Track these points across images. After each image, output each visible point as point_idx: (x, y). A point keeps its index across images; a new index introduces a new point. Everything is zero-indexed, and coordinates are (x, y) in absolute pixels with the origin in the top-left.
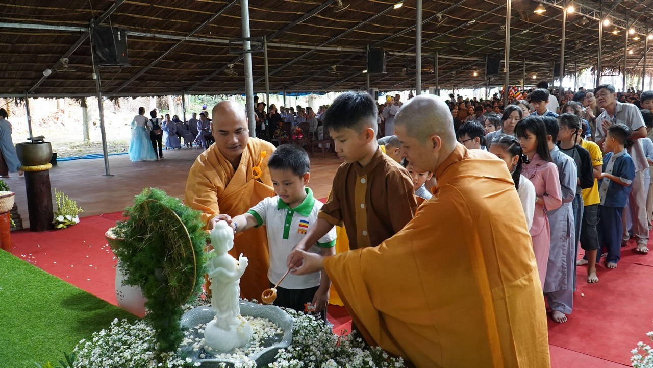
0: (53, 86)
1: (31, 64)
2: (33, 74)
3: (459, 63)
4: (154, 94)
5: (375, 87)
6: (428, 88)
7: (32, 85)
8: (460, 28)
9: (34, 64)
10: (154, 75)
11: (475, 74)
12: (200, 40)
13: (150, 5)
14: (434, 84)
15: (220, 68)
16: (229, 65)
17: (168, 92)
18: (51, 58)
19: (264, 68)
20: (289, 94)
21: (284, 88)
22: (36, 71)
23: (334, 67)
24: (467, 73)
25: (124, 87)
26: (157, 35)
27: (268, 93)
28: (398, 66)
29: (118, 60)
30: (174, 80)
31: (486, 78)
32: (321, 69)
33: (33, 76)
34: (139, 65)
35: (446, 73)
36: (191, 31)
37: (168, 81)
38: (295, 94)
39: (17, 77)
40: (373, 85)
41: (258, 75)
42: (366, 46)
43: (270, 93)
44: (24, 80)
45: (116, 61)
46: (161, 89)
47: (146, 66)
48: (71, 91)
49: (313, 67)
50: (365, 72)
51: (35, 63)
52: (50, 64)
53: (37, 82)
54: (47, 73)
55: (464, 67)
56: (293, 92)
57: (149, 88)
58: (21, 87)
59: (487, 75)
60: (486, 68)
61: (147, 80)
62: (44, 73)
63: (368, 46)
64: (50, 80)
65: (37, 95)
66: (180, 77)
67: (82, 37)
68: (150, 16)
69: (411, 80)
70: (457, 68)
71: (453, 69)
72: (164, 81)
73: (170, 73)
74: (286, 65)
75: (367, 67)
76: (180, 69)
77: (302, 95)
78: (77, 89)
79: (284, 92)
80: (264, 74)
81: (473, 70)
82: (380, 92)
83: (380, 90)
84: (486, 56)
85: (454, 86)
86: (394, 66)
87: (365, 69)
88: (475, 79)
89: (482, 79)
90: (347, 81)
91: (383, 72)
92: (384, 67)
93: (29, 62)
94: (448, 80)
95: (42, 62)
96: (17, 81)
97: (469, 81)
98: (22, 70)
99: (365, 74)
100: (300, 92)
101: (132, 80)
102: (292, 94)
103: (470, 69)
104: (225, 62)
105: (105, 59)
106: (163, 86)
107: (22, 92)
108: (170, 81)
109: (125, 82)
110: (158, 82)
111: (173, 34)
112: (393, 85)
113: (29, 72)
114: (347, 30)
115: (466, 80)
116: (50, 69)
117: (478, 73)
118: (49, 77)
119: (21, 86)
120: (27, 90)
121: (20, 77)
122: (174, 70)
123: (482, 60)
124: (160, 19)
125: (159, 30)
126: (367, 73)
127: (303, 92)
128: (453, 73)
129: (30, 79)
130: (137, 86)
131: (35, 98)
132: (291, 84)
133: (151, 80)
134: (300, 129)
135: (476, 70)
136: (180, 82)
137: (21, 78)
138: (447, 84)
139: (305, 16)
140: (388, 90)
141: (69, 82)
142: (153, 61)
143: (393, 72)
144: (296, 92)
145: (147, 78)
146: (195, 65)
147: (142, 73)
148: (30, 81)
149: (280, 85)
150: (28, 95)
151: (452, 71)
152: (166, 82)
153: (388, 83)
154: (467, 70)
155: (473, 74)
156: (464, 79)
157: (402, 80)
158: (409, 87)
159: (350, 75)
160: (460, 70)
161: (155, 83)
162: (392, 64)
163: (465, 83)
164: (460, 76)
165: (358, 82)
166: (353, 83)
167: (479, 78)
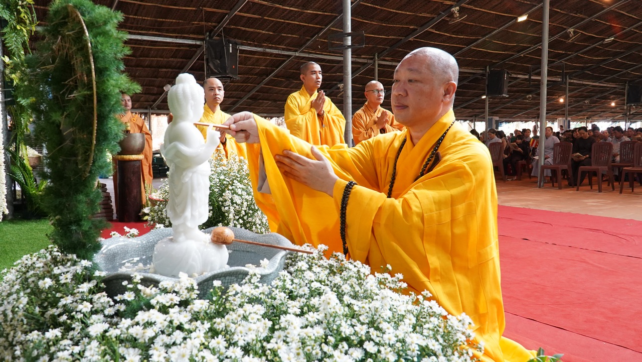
1: (153, 79)
2: (155, 90)
3: (594, 90)
4: (266, 115)
5: (496, 116)
6: (556, 119)
7: (154, 101)
8: (595, 47)
9: (156, 79)
10: (266, 94)
11: (613, 104)
12: (310, 56)
13: (260, 17)
14: (563, 115)
15: (330, 89)
16: (339, 85)
17: (280, 113)
18: (171, 73)
22: (158, 87)
24: (603, 103)
25: (238, 106)
26: (268, 50)
28: (523, 91)
29: (227, 72)
33: (155, 92)
34: (251, 83)
35: (578, 102)
36: (301, 46)
37: (279, 101)
40: (492, 113)
42: (486, 67)
44: (147, 96)
46: (272, 109)
47: (258, 84)
50: (484, 97)
51: (157, 78)
52: (170, 80)
53: (159, 98)
55: (599, 96)
57: (262, 107)
58: (145, 103)
59: (627, 103)
60: (626, 98)
61: (260, 99)
62: (164, 88)
63: (488, 67)
65: (159, 112)
67: (198, 52)
68: (261, 30)
69: (535, 110)
70: (590, 97)
71: (586, 97)
72: (275, 101)
73: (282, 92)
75: (487, 92)
76: (291, 88)
81: (610, 99)
82: (501, 123)
83: (501, 119)
84: (626, 83)
85: (587, 118)
86: (518, 91)
87: (483, 94)
88: (613, 110)
89: (621, 111)
90: (464, 108)
91: (504, 95)
92: (506, 89)
93: (151, 77)
94: (581, 111)
95: (163, 78)
96: (142, 96)
97: (606, 113)
98: (145, 85)
99: (484, 100)
101: (245, 99)
103: (606, 98)
104: (336, 82)
105: (216, 71)
106: (275, 107)
107: (146, 108)
108: (281, 101)
109: (238, 101)
110: (270, 102)
111: (283, 49)
112: (516, 114)
113: (152, 87)
114: (465, 48)
115: (602, 112)
116: (170, 84)
117: (616, 103)
119: (146, 102)
120: (151, 106)
121: (144, 92)
122: (285, 89)
123: (622, 87)
124: (271, 33)
125: (270, 45)
126: (487, 98)
128: (586, 102)
129: (153, 94)
130: (250, 105)
131: (158, 115)
133: (264, 100)
135: (613, 99)
137: (145, 94)
138: (579, 116)
139: (418, 30)
140: (510, 119)
142: (265, 79)
145: (259, 98)
147: (253, 92)
148: (153, 97)
150: (152, 111)
151: (585, 100)
152: (278, 102)
153: (511, 112)
154: (603, 99)
155: (610, 104)
156: (600, 110)
157: (526, 109)
158: (534, 118)
159: (467, 101)
160: (595, 99)
161: (268, 103)
162: (515, 89)
163: (601, 115)
164: (594, 107)
165: (477, 109)
166: (471, 110)
167: (618, 109)
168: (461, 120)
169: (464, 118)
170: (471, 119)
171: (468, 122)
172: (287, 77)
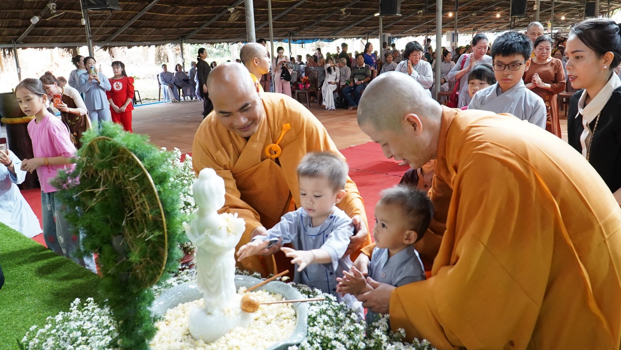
0: (42, 35)
1: (17, 11)
2: (20, 22)
4: (150, 43)
5: (388, 32)
6: (445, 32)
7: (19, 34)
9: (20, 11)
10: (149, 22)
11: (498, 16)
14: (452, 28)
15: (219, 13)
16: (229, 10)
17: (165, 40)
18: (38, 4)
19: (267, 12)
20: (295, 41)
21: (289, 35)
22: (23, 19)
23: (343, 10)
24: (489, 15)
25: (118, 35)
27: (272, 40)
28: (414, 7)
29: (107, 3)
30: (171, 27)
31: (510, 20)
32: (329, 12)
33: (20, 25)
34: (132, 11)
35: (466, 15)
37: (164, 28)
38: (301, 41)
39: (4, 25)
40: (385, 30)
41: (261, 21)
43: (275, 40)
44: (11, 29)
45: (105, 4)
46: (157, 37)
47: (140, 11)
48: (62, 40)
49: (321, 11)
50: (377, 15)
51: (22, 9)
52: (37, 10)
53: (25, 30)
54: (35, 20)
55: (486, 8)
56: (299, 40)
57: (145, 36)
58: (9, 37)
59: (512, 16)
60: (510, 8)
61: (142, 27)
62: (31, 20)
64: (38, 29)
65: (25, 45)
66: (177, 24)
69: (427, 24)
70: (477, 9)
71: (473, 10)
72: (160, 28)
73: (167, 19)
74: (291, 9)
75: (380, 9)
76: (176, 14)
77: (308, 42)
78: (68, 38)
79: (290, 39)
80: (267, 19)
81: (495, 11)
82: (393, 38)
83: (393, 35)
85: (474, 30)
86: (409, 8)
87: (376, 12)
88: (498, 21)
89: (505, 21)
90: (357, 26)
91: (397, 14)
92: (399, 9)
93: (15, 9)
94: (468, 24)
95: (28, 9)
96: (4, 30)
97: (491, 24)
98: (8, 18)
99: (377, 17)
100: (306, 39)
101: (126, 27)
102: (298, 41)
103: (492, 10)
104: (225, 6)
105: (94, 2)
106: (159, 34)
107: (10, 43)
108: (167, 28)
109: (118, 29)
110: (154, 30)
112: (407, 29)
113: (16, 20)
115: (487, 23)
116: (37, 16)
117: (501, 15)
118: (37, 25)
119: (8, 35)
120: (15, 40)
121: (7, 25)
122: (170, 15)
126: (380, 15)
127: (309, 39)
128: (474, 14)
129: (18, 27)
130: (131, 34)
131: (24, 48)
132: (297, 30)
133: (147, 27)
134: (308, 78)
135: (499, 10)
136: (178, 30)
137: (8, 27)
138: (466, 28)
140: (402, 35)
141: (59, 30)
142: (147, 5)
143: (408, 14)
144: (302, 39)
145: (141, 25)
146: (192, 9)
147: (135, 20)
148: (18, 30)
149: (285, 31)
150: (16, 46)
151: (472, 13)
152: (163, 30)
153: (402, 28)
154: (489, 11)
155: (495, 16)
156: (486, 21)
157: (417, 24)
158: (424, 32)
159: (361, 19)
160: (481, 11)
161: (151, 30)
162: (407, 5)
163: (486, 26)
164: (480, 19)
165: (369, 26)
166: (364, 28)
167: (502, 19)
168: (353, 38)
169: (357, 36)
170: (364, 36)
171: (360, 39)
172: (172, 3)
